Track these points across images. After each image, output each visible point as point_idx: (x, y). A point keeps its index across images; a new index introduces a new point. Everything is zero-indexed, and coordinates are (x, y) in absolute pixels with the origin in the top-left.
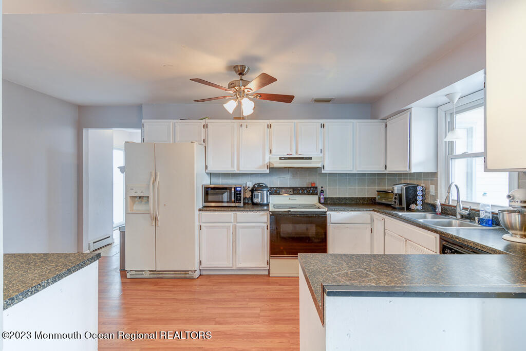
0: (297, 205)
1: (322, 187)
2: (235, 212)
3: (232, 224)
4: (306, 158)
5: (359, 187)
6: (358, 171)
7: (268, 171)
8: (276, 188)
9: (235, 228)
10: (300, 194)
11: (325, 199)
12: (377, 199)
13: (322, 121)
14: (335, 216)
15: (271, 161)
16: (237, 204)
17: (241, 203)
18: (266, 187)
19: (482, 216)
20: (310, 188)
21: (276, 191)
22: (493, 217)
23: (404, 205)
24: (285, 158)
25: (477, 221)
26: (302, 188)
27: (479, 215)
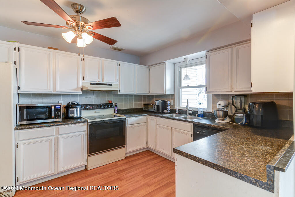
0: (102, 115)
1: (116, 103)
2: (57, 126)
3: (54, 137)
4: (109, 85)
5: (135, 103)
6: (137, 93)
7: (81, 93)
8: (85, 105)
9: (57, 139)
10: (103, 108)
11: (118, 110)
12: (144, 108)
13: (118, 62)
14: (130, 120)
15: (83, 85)
16: (57, 120)
17: (60, 118)
18: (78, 104)
19: (199, 113)
20: (109, 104)
21: (85, 107)
22: (203, 113)
23: (161, 111)
24: (95, 84)
25: (197, 115)
26: (103, 104)
27: (197, 113)
